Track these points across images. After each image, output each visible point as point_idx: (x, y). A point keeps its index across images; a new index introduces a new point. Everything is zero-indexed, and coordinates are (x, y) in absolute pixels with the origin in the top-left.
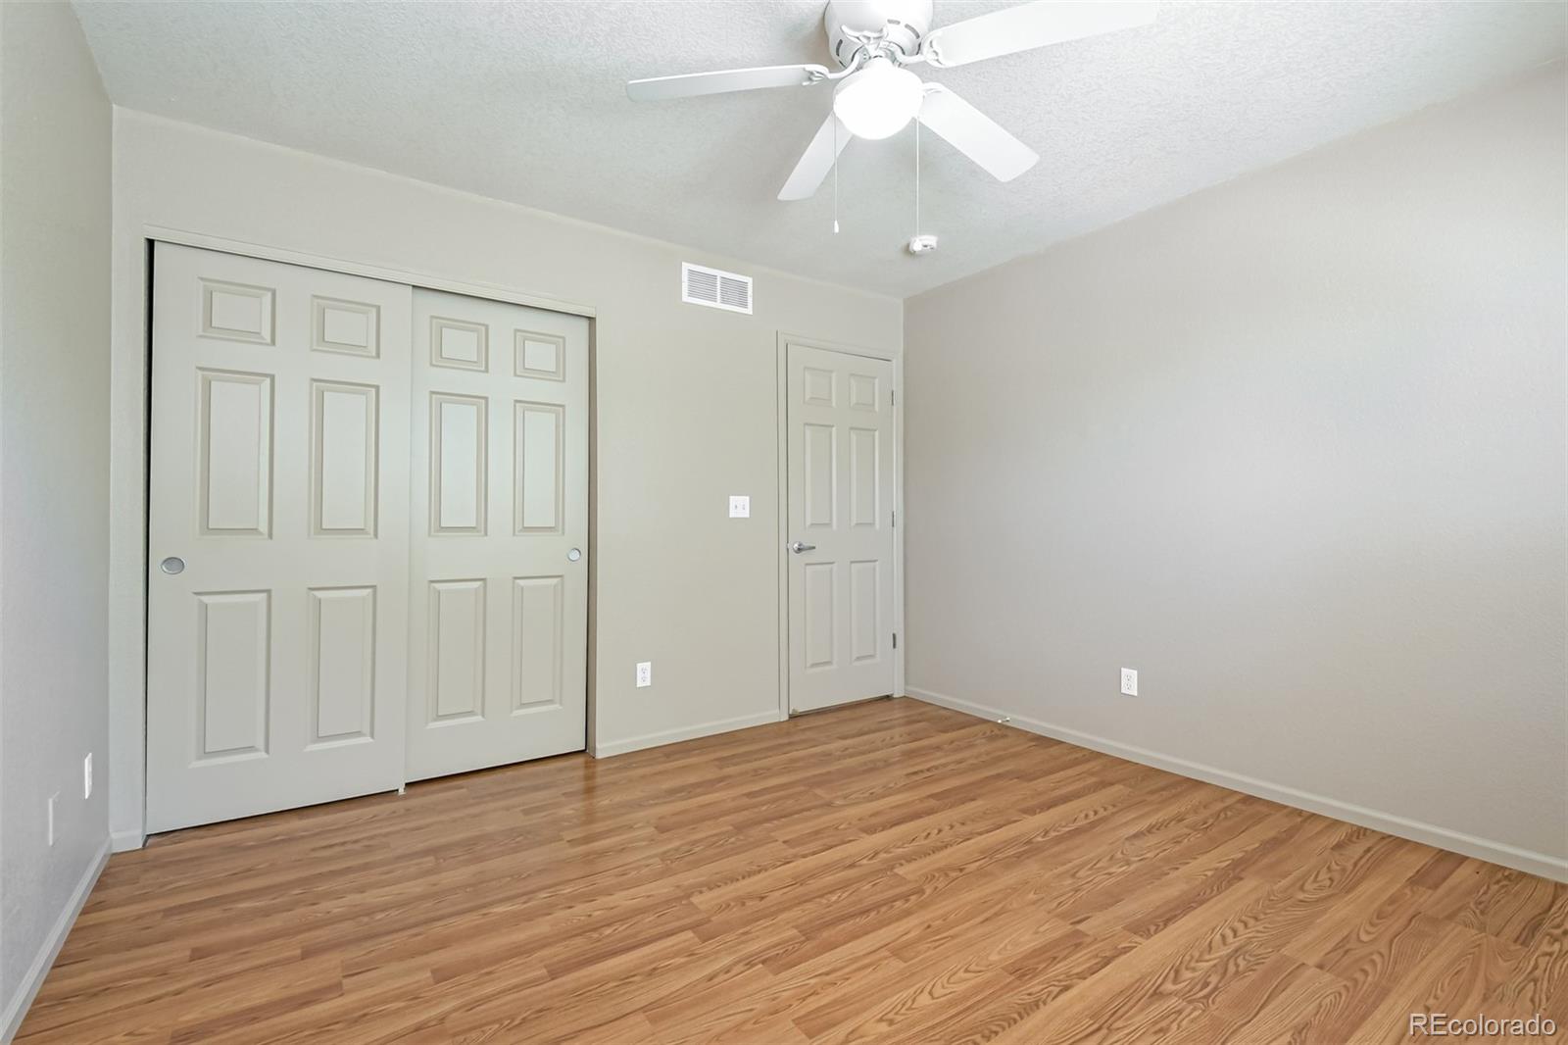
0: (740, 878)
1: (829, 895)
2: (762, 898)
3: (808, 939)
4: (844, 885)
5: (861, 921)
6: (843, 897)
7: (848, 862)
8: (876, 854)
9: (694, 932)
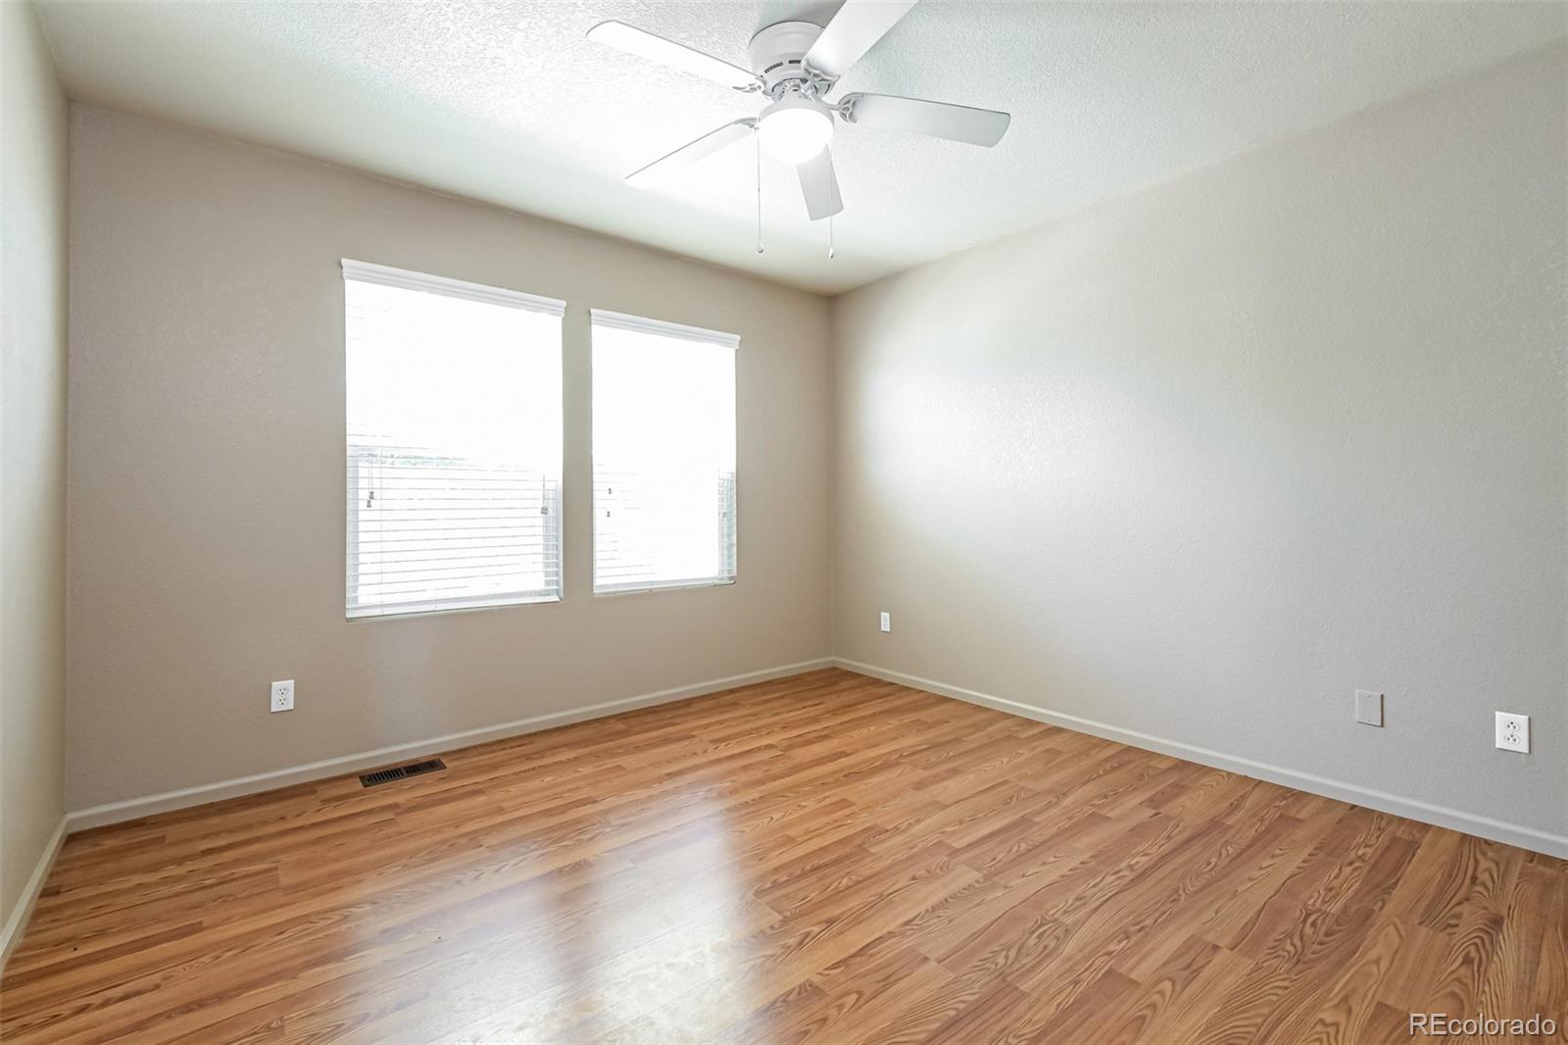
0: (949, 900)
1: (851, 884)
2: (914, 878)
3: (860, 846)
4: (839, 895)
5: (816, 862)
6: (836, 883)
7: (835, 928)
8: (801, 944)
9: (953, 847)
